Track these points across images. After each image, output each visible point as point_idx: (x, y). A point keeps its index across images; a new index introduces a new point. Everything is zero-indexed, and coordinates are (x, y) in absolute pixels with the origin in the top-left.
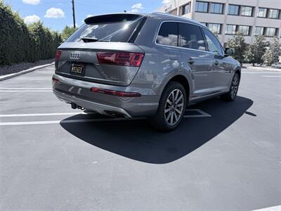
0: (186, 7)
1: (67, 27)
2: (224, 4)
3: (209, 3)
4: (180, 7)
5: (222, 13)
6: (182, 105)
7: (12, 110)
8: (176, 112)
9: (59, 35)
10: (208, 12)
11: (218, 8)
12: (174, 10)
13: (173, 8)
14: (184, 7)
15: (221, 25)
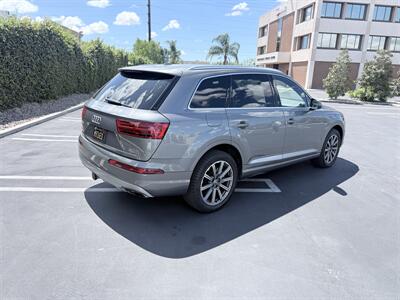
0: (309, 10)
1: (139, 41)
2: (367, 5)
3: (343, 4)
4: (299, 11)
5: (364, 19)
6: (231, 179)
7: (38, 170)
8: (221, 189)
9: (124, 55)
10: (341, 18)
11: (358, 12)
12: (290, 15)
13: (289, 12)
14: (305, 10)
15: (361, 36)
